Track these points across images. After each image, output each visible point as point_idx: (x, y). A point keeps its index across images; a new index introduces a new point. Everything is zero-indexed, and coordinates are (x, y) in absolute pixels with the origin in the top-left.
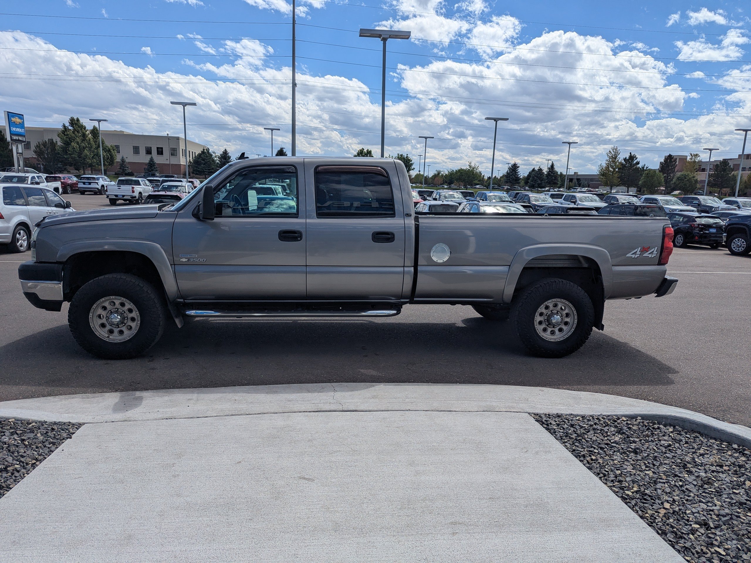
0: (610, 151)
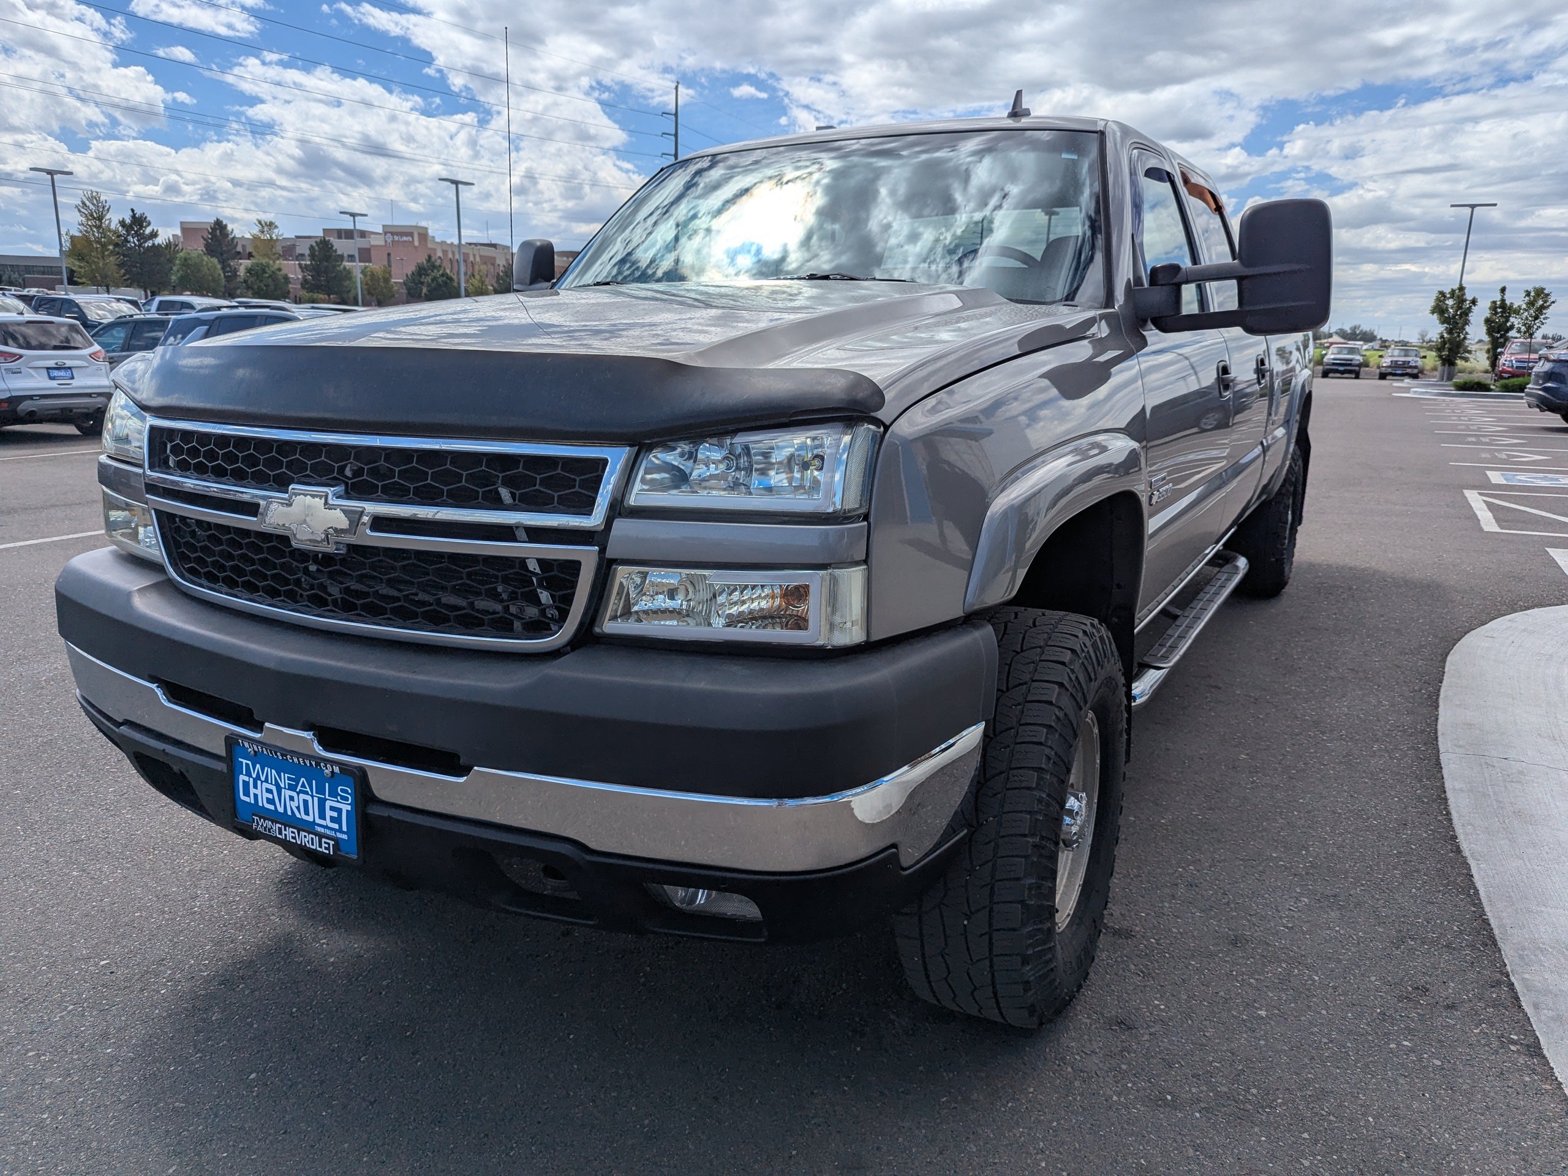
0: (83, 203)
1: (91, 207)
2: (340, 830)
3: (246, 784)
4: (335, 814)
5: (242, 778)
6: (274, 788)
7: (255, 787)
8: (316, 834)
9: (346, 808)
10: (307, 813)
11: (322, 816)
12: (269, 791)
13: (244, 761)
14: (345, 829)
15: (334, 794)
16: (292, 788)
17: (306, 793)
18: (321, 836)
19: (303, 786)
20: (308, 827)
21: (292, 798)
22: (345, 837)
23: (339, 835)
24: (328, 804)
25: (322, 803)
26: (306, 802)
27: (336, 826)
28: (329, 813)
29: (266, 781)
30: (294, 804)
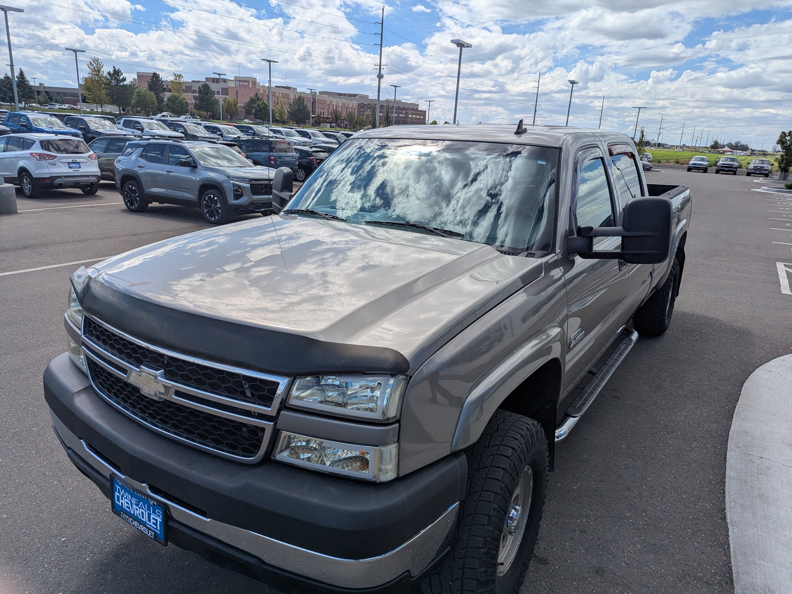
0: (91, 63)
1: (94, 65)
2: (157, 529)
3: (118, 497)
4: (155, 522)
5: (117, 493)
6: (129, 503)
7: (122, 499)
8: (147, 527)
9: (159, 520)
10: (143, 517)
11: (149, 521)
12: (127, 503)
13: (118, 487)
14: (159, 529)
15: (154, 512)
16: (137, 505)
17: (143, 509)
18: (149, 529)
19: (141, 505)
20: (144, 524)
21: (137, 509)
22: (159, 532)
23: (156, 531)
24: (152, 516)
25: (149, 515)
26: (142, 513)
27: (155, 527)
28: (152, 520)
29: (126, 498)
30: (138, 512)
